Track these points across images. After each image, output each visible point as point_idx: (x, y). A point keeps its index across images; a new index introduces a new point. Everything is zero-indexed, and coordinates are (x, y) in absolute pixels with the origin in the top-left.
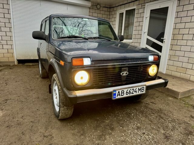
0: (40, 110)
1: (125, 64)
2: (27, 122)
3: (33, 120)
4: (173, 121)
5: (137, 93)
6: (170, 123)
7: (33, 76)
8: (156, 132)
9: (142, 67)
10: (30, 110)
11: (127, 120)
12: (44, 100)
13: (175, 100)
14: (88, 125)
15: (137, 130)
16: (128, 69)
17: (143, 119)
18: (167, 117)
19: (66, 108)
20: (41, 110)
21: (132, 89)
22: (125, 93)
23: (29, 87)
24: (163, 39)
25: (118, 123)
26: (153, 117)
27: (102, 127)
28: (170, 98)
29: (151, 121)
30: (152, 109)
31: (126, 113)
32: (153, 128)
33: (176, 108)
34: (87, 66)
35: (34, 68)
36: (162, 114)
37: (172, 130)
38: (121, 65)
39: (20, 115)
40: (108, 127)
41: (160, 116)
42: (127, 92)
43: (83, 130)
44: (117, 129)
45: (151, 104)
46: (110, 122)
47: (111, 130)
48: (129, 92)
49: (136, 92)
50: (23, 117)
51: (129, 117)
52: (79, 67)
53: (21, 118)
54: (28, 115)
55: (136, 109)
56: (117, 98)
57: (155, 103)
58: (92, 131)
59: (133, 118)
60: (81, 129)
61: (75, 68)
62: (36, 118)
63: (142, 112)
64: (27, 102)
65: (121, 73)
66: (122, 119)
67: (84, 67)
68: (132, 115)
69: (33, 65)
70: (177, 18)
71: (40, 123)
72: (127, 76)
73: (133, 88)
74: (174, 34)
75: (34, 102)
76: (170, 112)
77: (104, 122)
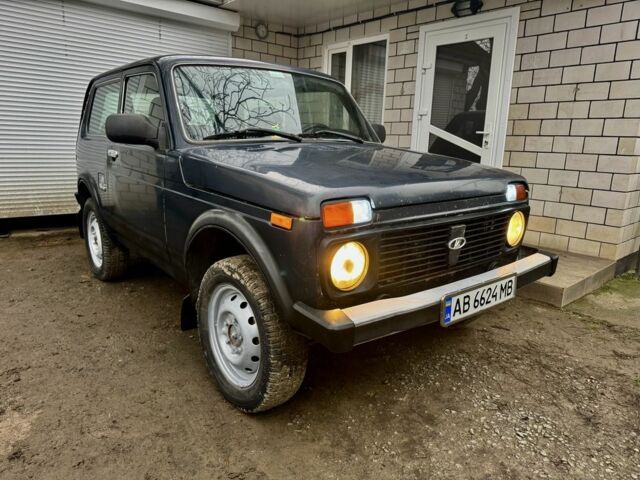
0: (163, 393)
1: (457, 214)
2: (142, 440)
3: (159, 428)
4: (579, 372)
5: (499, 301)
6: (576, 378)
7: (66, 278)
8: (554, 409)
9: (493, 222)
10: (126, 395)
11: (458, 387)
12: (157, 357)
13: (553, 313)
14: (353, 417)
15: (500, 410)
16: (467, 229)
17: (499, 377)
18: (560, 365)
19: (288, 369)
20: (166, 390)
21: (486, 288)
22: (472, 303)
23: (75, 318)
24: (482, 135)
25: (436, 398)
26: (521, 368)
27: (397, 420)
28: (539, 310)
29: (525, 381)
30: (507, 347)
31: (442, 365)
32: (540, 400)
33: (566, 336)
34: (363, 227)
35: (51, 246)
36: (542, 358)
37: (590, 398)
38: (449, 215)
39: (101, 419)
40: (414, 416)
41: (539, 363)
42: (476, 301)
43: (346, 435)
44: (443, 417)
45: (496, 331)
46: (412, 398)
47: (432, 425)
48: (482, 298)
49: (495, 296)
50: (114, 422)
51: (457, 376)
52: (341, 230)
53: (112, 427)
54: (131, 414)
55: (463, 351)
56: (453, 319)
57: (503, 326)
58: (374, 436)
59: (471, 378)
60: (339, 435)
61: (330, 235)
62: (167, 421)
63: (486, 358)
64: (99, 370)
65: (450, 243)
66: (442, 386)
67: (353, 231)
68: (464, 368)
69: (43, 238)
70: (520, 71)
71: (190, 435)
72: (462, 251)
73: (489, 286)
74: (513, 121)
75: (123, 366)
76: (557, 350)
77: (395, 402)
